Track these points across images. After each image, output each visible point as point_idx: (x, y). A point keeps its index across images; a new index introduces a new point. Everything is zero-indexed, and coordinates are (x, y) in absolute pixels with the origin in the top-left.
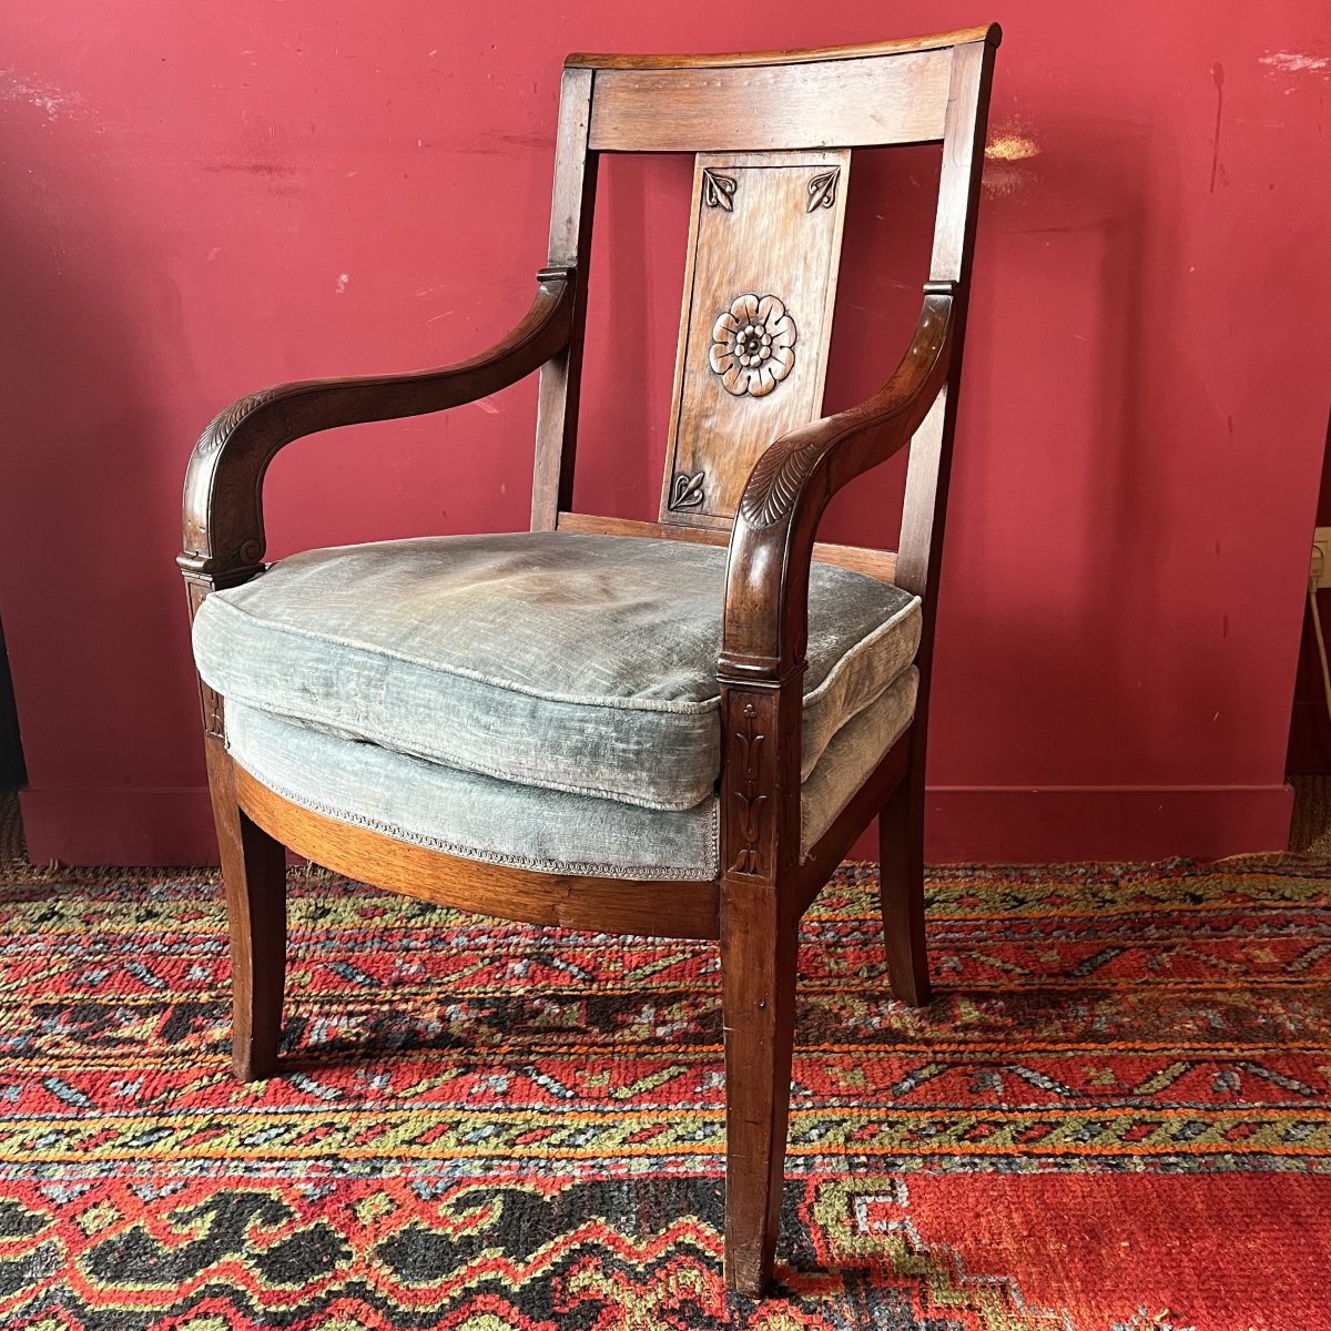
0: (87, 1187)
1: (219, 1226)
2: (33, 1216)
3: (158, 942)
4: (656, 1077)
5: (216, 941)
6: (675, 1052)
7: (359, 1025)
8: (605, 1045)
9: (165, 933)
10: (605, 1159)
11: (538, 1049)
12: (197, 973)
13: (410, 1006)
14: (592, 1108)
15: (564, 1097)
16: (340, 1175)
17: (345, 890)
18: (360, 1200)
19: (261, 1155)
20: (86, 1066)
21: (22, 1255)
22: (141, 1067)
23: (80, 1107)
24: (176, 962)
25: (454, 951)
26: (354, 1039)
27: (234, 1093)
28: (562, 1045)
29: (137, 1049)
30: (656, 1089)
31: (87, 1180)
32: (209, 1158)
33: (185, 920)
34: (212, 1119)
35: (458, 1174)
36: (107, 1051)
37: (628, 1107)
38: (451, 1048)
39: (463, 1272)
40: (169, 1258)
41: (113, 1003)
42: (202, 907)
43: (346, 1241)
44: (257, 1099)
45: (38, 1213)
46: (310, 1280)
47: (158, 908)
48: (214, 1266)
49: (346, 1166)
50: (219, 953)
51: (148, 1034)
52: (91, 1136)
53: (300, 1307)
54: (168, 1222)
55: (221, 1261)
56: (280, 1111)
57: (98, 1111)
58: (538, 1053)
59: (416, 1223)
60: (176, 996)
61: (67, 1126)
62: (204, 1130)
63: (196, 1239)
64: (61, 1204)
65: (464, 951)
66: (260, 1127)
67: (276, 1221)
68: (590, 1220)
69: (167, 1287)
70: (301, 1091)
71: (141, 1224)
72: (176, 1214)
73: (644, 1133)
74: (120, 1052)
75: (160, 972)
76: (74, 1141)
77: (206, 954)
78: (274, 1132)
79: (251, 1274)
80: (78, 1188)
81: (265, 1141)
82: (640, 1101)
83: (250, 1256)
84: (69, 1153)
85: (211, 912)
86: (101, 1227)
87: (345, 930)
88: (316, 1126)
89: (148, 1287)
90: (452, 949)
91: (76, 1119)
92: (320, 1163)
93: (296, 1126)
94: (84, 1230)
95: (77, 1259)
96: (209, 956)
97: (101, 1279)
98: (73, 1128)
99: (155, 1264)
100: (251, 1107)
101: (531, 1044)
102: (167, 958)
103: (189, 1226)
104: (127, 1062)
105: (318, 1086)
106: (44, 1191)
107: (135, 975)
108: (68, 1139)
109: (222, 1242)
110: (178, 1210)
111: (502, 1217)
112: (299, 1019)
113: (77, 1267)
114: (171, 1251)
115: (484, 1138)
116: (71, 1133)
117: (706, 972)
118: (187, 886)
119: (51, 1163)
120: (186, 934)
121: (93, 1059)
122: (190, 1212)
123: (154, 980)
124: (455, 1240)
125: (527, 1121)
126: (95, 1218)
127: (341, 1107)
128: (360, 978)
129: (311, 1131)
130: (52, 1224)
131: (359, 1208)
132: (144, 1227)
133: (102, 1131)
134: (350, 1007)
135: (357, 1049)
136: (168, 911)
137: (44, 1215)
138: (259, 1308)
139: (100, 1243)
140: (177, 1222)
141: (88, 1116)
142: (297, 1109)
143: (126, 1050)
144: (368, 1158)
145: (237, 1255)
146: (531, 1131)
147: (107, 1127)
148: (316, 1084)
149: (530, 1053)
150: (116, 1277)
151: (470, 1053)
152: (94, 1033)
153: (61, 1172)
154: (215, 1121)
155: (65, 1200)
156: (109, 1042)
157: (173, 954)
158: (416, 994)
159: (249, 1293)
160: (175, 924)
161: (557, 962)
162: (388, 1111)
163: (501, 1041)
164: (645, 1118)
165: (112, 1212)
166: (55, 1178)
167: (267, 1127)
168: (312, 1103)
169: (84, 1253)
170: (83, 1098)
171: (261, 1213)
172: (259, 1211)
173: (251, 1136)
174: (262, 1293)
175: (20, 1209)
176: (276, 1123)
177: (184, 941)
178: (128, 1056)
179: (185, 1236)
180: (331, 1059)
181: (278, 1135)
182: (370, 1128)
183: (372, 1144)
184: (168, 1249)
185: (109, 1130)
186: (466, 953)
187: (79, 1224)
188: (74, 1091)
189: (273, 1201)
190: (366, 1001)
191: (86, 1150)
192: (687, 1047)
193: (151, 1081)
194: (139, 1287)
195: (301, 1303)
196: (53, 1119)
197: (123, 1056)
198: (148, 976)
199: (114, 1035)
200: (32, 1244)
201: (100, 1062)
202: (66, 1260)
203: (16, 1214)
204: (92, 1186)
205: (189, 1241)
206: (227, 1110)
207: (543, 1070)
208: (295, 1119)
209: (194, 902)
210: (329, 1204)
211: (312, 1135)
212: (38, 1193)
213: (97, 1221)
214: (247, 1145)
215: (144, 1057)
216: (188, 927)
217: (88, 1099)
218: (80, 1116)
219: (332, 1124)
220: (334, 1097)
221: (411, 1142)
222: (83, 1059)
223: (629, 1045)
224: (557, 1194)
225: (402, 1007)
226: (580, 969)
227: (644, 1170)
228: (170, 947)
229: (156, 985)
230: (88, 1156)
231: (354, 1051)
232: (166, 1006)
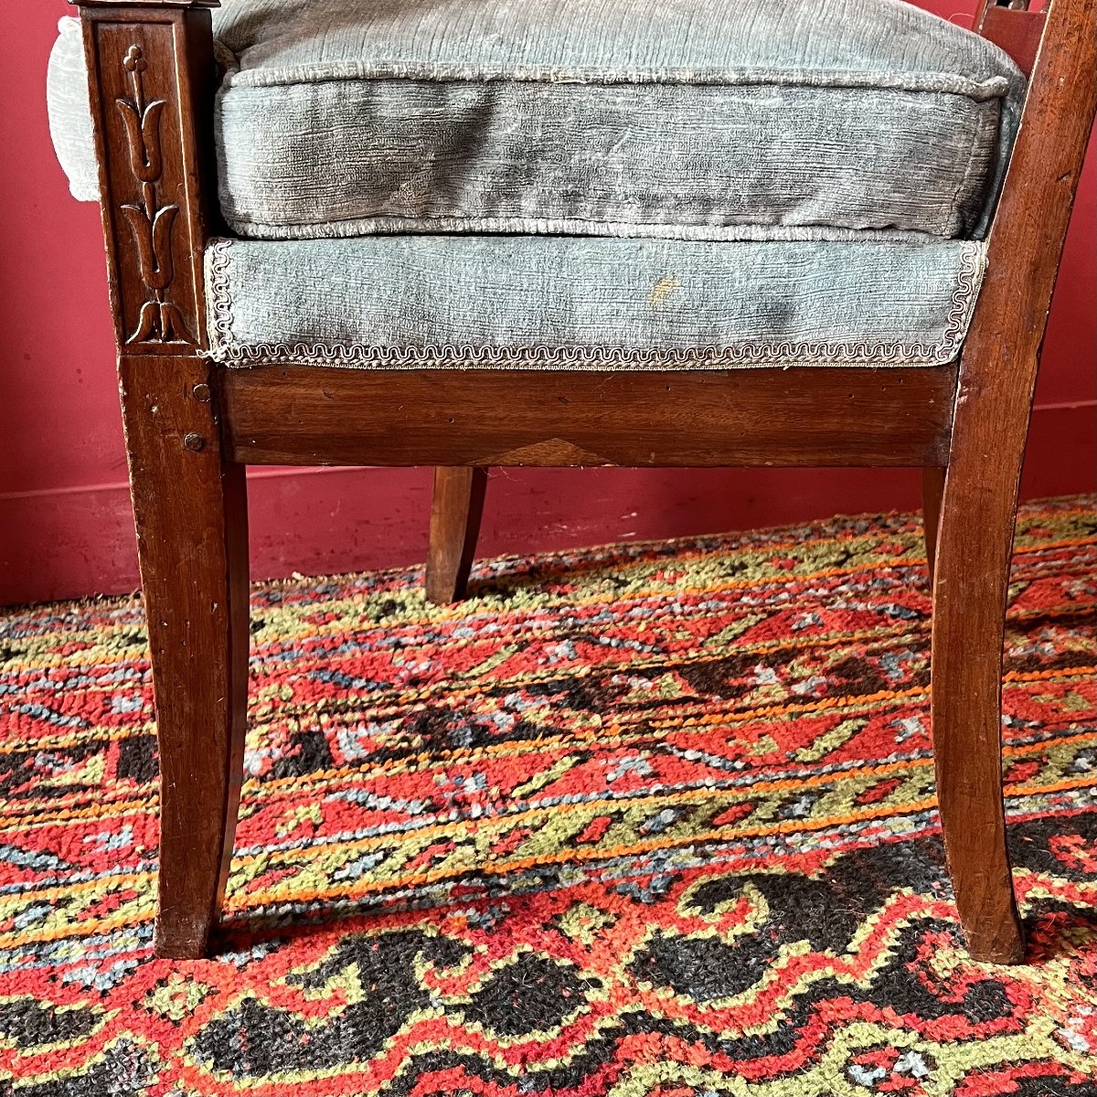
0: (133, 963)
1: (374, 980)
2: (71, 1012)
3: (43, 679)
4: (834, 734)
5: (129, 668)
6: (835, 706)
7: (398, 730)
8: (738, 711)
9: (47, 670)
10: (850, 824)
11: (657, 724)
12: (122, 705)
13: (451, 701)
14: (782, 775)
15: (734, 769)
16: (504, 893)
17: (268, 600)
18: (558, 918)
19: (371, 887)
20: (30, 823)
21: (87, 1064)
22: (116, 814)
23: (56, 870)
24: (85, 696)
25: (463, 642)
26: (405, 745)
27: (278, 827)
28: (686, 718)
29: (98, 795)
30: (846, 747)
31: (126, 955)
32: (298, 901)
33: (66, 653)
34: (268, 859)
35: (668, 867)
36: (52, 803)
37: (827, 768)
38: (543, 738)
39: (775, 978)
40: (327, 1032)
41: (23, 749)
42: (80, 636)
43: (576, 967)
44: (316, 827)
45: (75, 1007)
46: (565, 1023)
47: (15, 646)
48: (404, 1030)
49: (503, 882)
50: (140, 680)
51: (100, 777)
52: (93, 902)
53: (575, 1057)
54: (291, 988)
55: (411, 1022)
56: (359, 836)
57: (88, 870)
58: (662, 729)
59: (658, 931)
60: (111, 731)
61: (51, 895)
62: (265, 871)
63: (350, 1002)
64: (104, 992)
65: (475, 641)
66: (344, 857)
67: (455, 961)
68: (893, 892)
69: (352, 1068)
70: (373, 809)
71: (251, 994)
72: (298, 977)
73: (873, 792)
74: (72, 801)
75: (70, 709)
76: (73, 910)
77: (122, 683)
78: (369, 861)
79: (470, 1031)
80: (119, 966)
81: (364, 871)
82: (837, 760)
83: (448, 1009)
84: (74, 925)
85: (98, 641)
86: (190, 1008)
87: (301, 639)
88: (424, 844)
89: (322, 1073)
90: (457, 641)
91: (57, 885)
92: (464, 883)
93: (394, 849)
94: (164, 1016)
95: (181, 1053)
96: (130, 684)
97: (240, 1074)
98: (60, 896)
99: (311, 1043)
100: (313, 837)
101: (647, 720)
102: (67, 694)
103: (328, 988)
104: (89, 811)
105: (394, 801)
106: (66, 978)
107: (34, 717)
108: (62, 910)
109: (394, 999)
110: (295, 971)
111: (771, 906)
112: (311, 734)
113: (188, 1063)
114: (324, 1023)
115: (671, 824)
116: (60, 904)
117: (799, 629)
118: (46, 619)
119: (53, 941)
120: (79, 666)
121: (37, 813)
122: (318, 971)
123: (64, 720)
124: (730, 941)
125: (711, 800)
126: (172, 998)
127: (442, 819)
128: (358, 684)
129: (422, 850)
130: (109, 1016)
131: (563, 925)
132: (258, 999)
133: (108, 893)
134: (372, 712)
135: (417, 755)
136: (35, 646)
137: (87, 1008)
138: (514, 1071)
139: (203, 1027)
140: (307, 986)
141: (73, 879)
142: (382, 829)
143: (79, 797)
144: (526, 868)
145: (429, 1012)
146: (723, 809)
147: (112, 887)
148: (388, 799)
149: (653, 730)
150: (260, 1068)
151: (573, 740)
152: (18, 785)
153: (77, 951)
154: (274, 861)
155: (109, 985)
156: (48, 792)
157: (75, 688)
158: (449, 689)
159: (484, 1054)
160: (57, 659)
161: (604, 640)
162: (512, 813)
163: (604, 723)
164: (860, 775)
165: (193, 987)
166: (74, 960)
167: (354, 855)
168: (398, 820)
169: (187, 1044)
170: (53, 861)
171: (426, 956)
172: (420, 953)
173: (338, 869)
174: (504, 1051)
175: (45, 1005)
176: (364, 849)
177: (80, 674)
178: (88, 804)
179: (331, 1000)
180: (388, 770)
181: (378, 863)
182: (502, 836)
183: (520, 851)
184: (314, 1022)
185: (116, 891)
186: (479, 642)
187: (150, 1010)
188: (33, 853)
189: (432, 938)
190: (389, 705)
191: (98, 917)
192: (847, 700)
193: (144, 827)
194: (308, 1075)
195: (572, 1052)
196: (22, 890)
197: (77, 806)
198: (54, 716)
199: (48, 783)
200: (93, 1047)
201: (48, 816)
202: (164, 1057)
203: (42, 1014)
204: (141, 961)
205: (344, 1007)
206: (282, 846)
207: (682, 745)
208: (387, 842)
209: (67, 633)
210: (514, 928)
211: (427, 855)
212: (59, 984)
213: (179, 1002)
214: (341, 880)
215: (113, 802)
216: (76, 658)
217: (61, 861)
218: (62, 881)
219: (445, 840)
220: (425, 809)
221: (572, 841)
222: (22, 816)
223: (772, 707)
224: (821, 871)
225: (440, 704)
226: (641, 643)
227: (912, 829)
228: (65, 682)
229: (74, 723)
230: (107, 923)
231: (414, 756)
232: (104, 745)
